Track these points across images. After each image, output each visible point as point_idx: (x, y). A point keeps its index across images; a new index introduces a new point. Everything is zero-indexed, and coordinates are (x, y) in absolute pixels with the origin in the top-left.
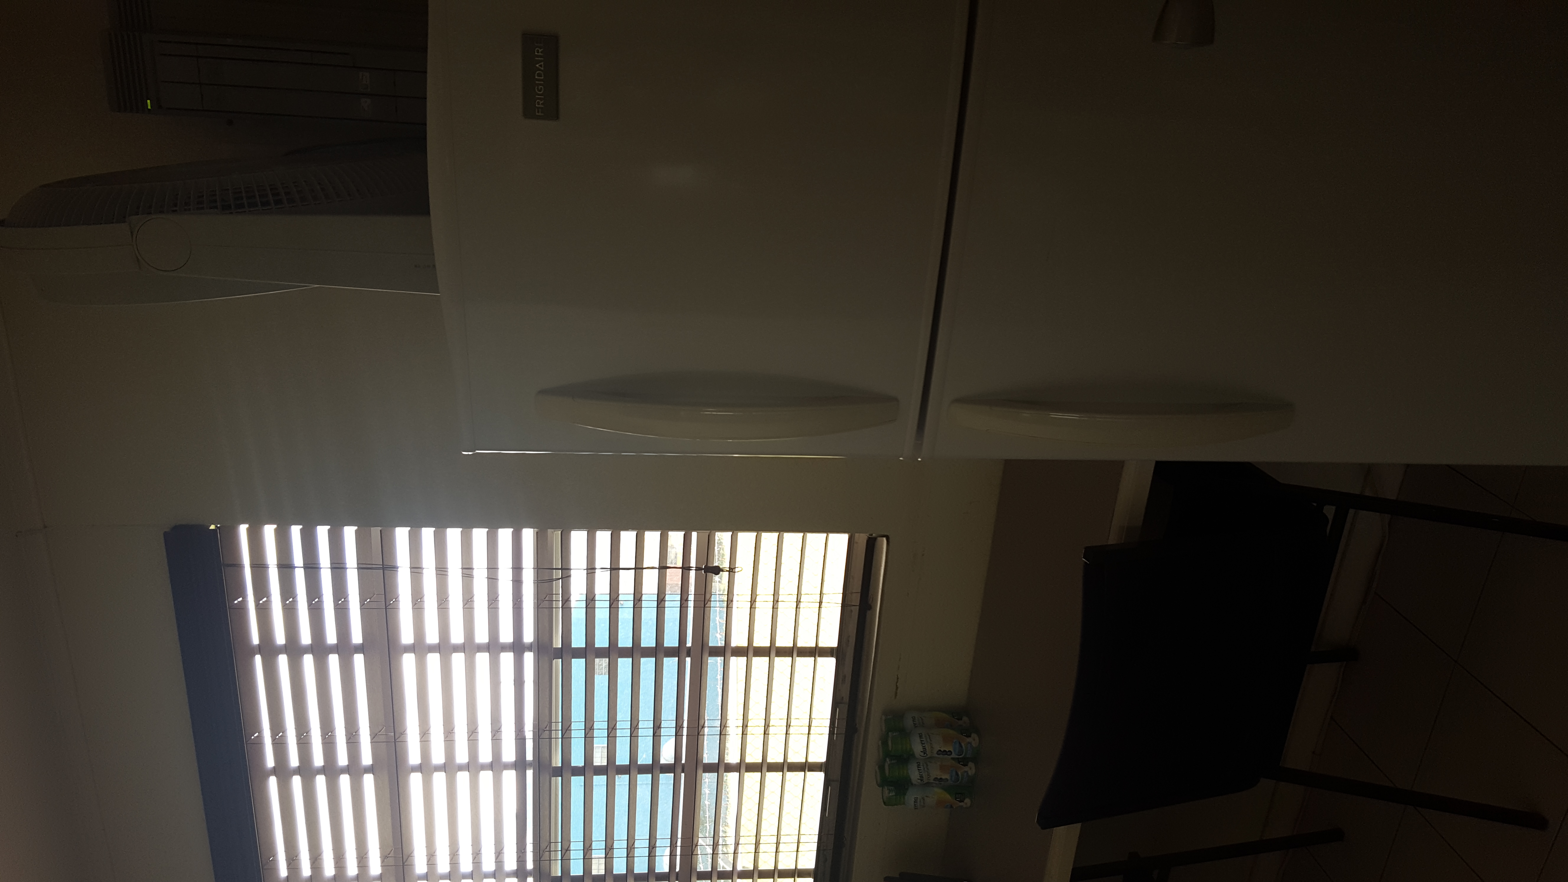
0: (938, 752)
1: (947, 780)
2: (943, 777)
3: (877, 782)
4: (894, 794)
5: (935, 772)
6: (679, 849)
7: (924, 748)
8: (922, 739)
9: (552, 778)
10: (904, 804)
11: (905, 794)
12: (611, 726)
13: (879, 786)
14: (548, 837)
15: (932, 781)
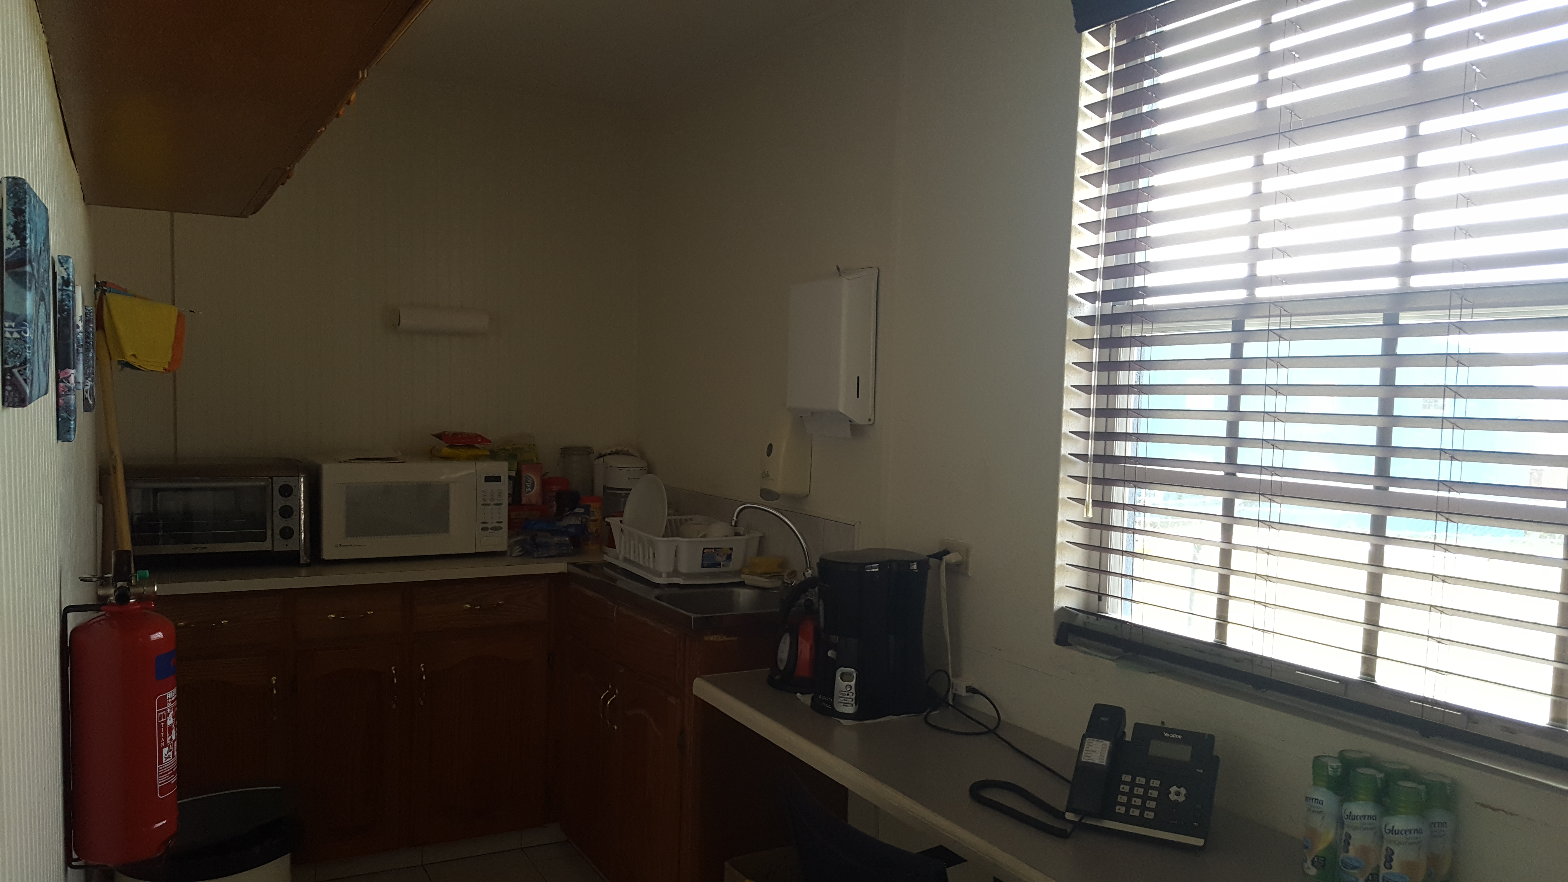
0: (1391, 849)
1: (1347, 851)
2: (1351, 848)
3: (1346, 750)
4: (1331, 773)
5: (1359, 839)
6: (1268, 478)
7: (1398, 832)
8: (1413, 832)
9: (1382, 314)
10: (1315, 784)
11: (1329, 788)
12: (1460, 391)
13: (1341, 752)
14: (1298, 312)
15: (1346, 830)
